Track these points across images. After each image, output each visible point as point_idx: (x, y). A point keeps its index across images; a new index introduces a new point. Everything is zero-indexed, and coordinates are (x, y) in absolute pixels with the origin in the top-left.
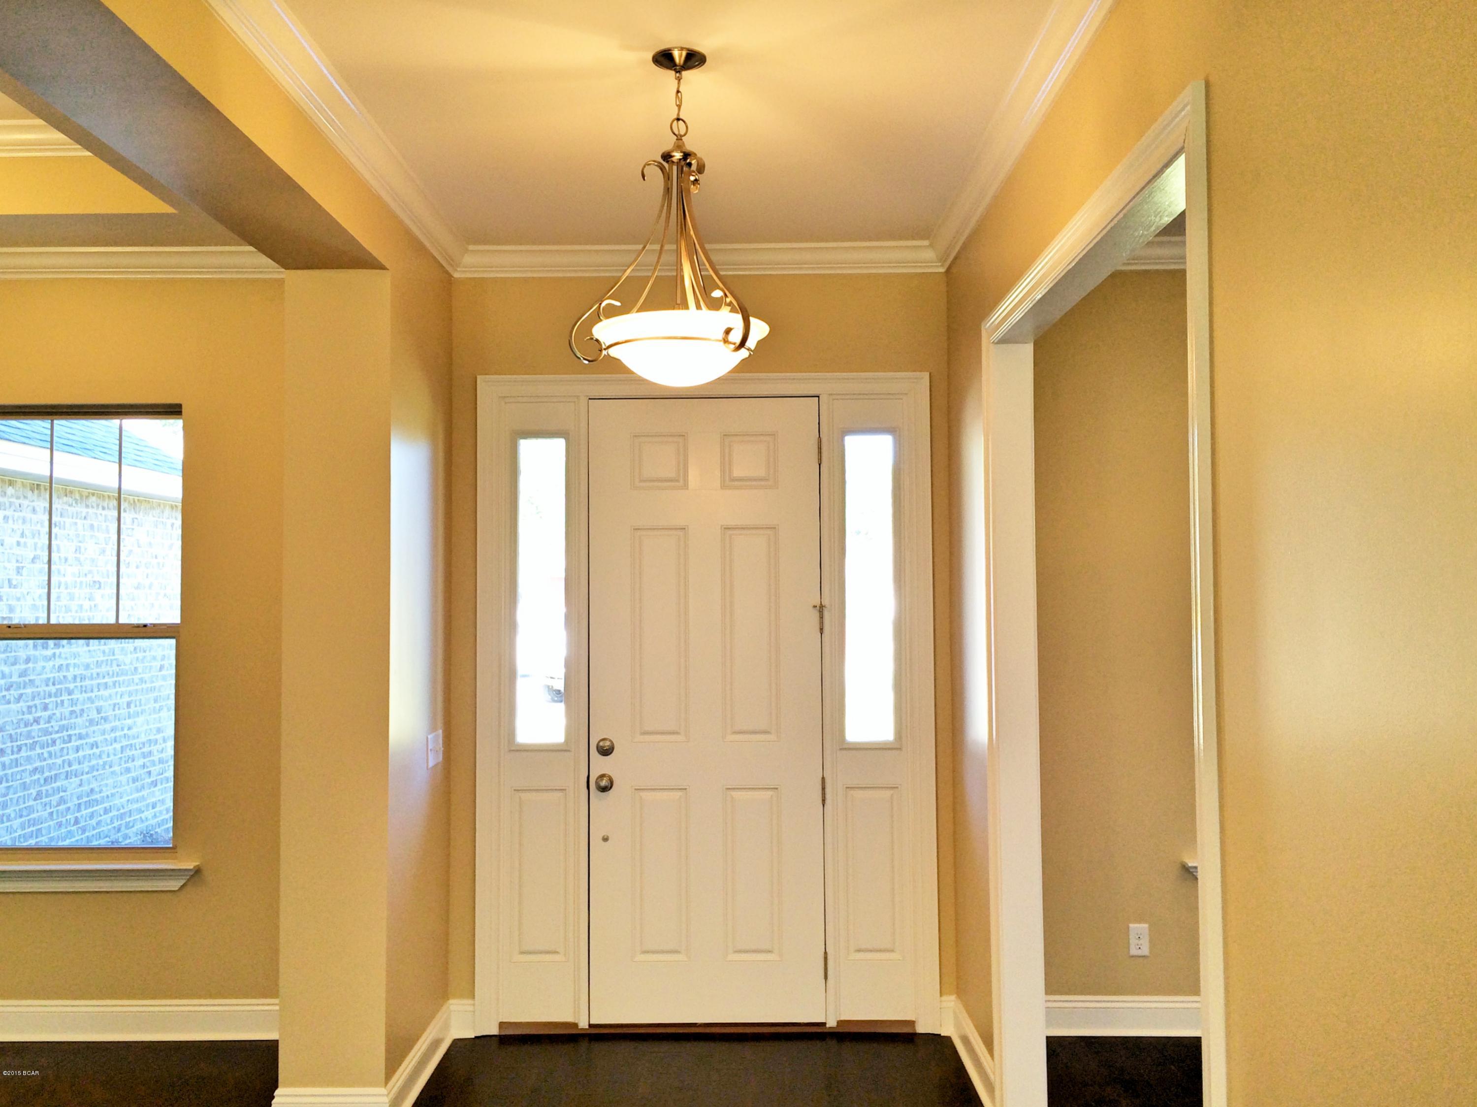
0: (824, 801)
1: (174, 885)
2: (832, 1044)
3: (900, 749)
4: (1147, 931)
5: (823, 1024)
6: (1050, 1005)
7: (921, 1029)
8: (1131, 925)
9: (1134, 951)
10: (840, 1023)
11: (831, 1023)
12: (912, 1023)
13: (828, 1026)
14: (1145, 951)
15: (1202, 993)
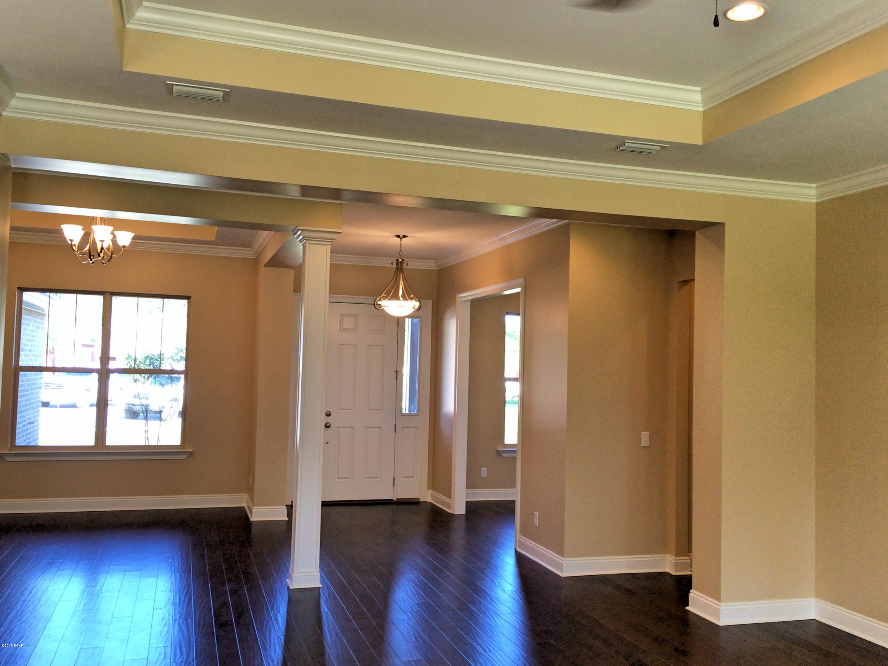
0: (395, 431)
1: (184, 457)
2: (394, 506)
3: (419, 416)
4: (486, 470)
5: (392, 500)
6: (468, 492)
7: (421, 500)
8: (482, 468)
9: (482, 476)
10: (397, 499)
11: (395, 499)
12: (419, 499)
13: (394, 500)
14: (485, 476)
15: (516, 487)
